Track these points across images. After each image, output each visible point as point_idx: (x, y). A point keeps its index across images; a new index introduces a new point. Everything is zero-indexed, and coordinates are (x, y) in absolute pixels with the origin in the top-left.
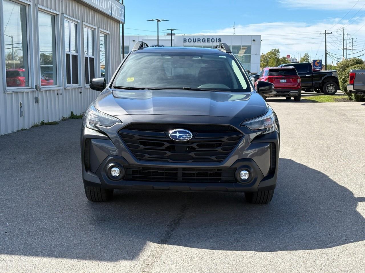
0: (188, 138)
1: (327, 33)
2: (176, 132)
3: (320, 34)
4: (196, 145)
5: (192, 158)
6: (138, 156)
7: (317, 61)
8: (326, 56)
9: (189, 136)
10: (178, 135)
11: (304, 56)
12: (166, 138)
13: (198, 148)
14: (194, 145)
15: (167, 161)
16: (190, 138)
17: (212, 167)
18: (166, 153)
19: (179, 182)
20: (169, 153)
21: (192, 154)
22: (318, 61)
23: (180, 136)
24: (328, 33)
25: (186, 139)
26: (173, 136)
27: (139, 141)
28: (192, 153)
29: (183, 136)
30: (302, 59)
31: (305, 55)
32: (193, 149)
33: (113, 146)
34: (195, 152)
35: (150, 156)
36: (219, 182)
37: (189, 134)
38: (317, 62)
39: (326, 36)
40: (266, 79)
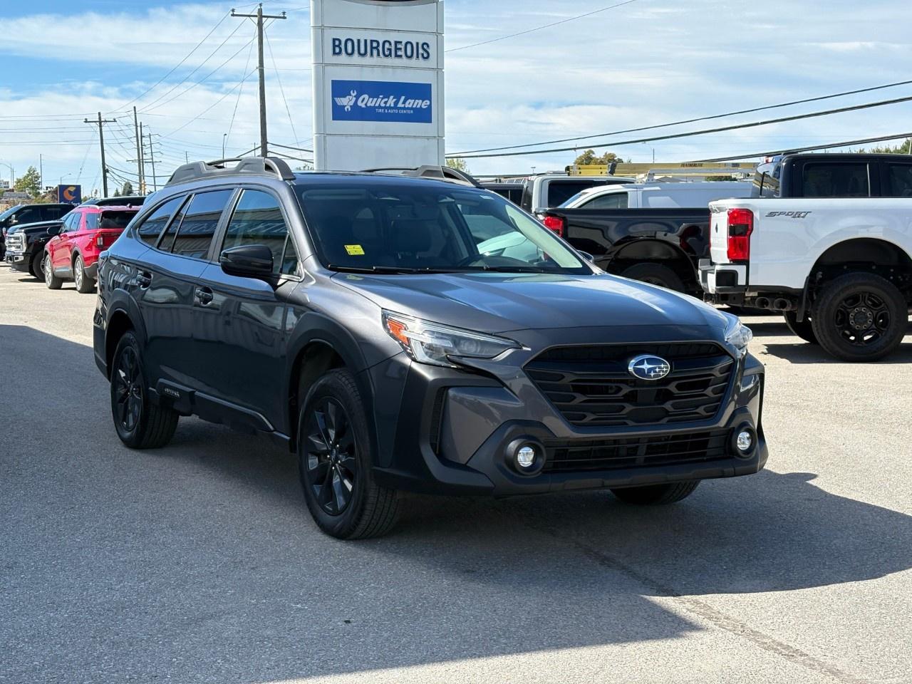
0: (663, 371)
1: (102, 120)
2: (641, 362)
3: (86, 121)
4: (676, 387)
5: (667, 413)
6: (573, 418)
7: (70, 189)
8: (105, 178)
9: (664, 369)
10: (646, 366)
11: (25, 174)
12: (624, 374)
13: (677, 392)
14: (672, 387)
15: (625, 424)
16: (666, 371)
17: (694, 430)
18: (624, 408)
19: (641, 467)
20: (629, 408)
21: (668, 406)
22: (72, 189)
23: (650, 370)
24: (106, 121)
25: (660, 376)
26: (637, 371)
27: (572, 385)
28: (668, 403)
29: (656, 368)
30: (19, 181)
31: (29, 172)
32: (669, 396)
33: (517, 401)
34: (671, 402)
35: (594, 417)
36: (703, 461)
37: (666, 364)
38: (70, 191)
39: (101, 126)
40: (98, 236)
